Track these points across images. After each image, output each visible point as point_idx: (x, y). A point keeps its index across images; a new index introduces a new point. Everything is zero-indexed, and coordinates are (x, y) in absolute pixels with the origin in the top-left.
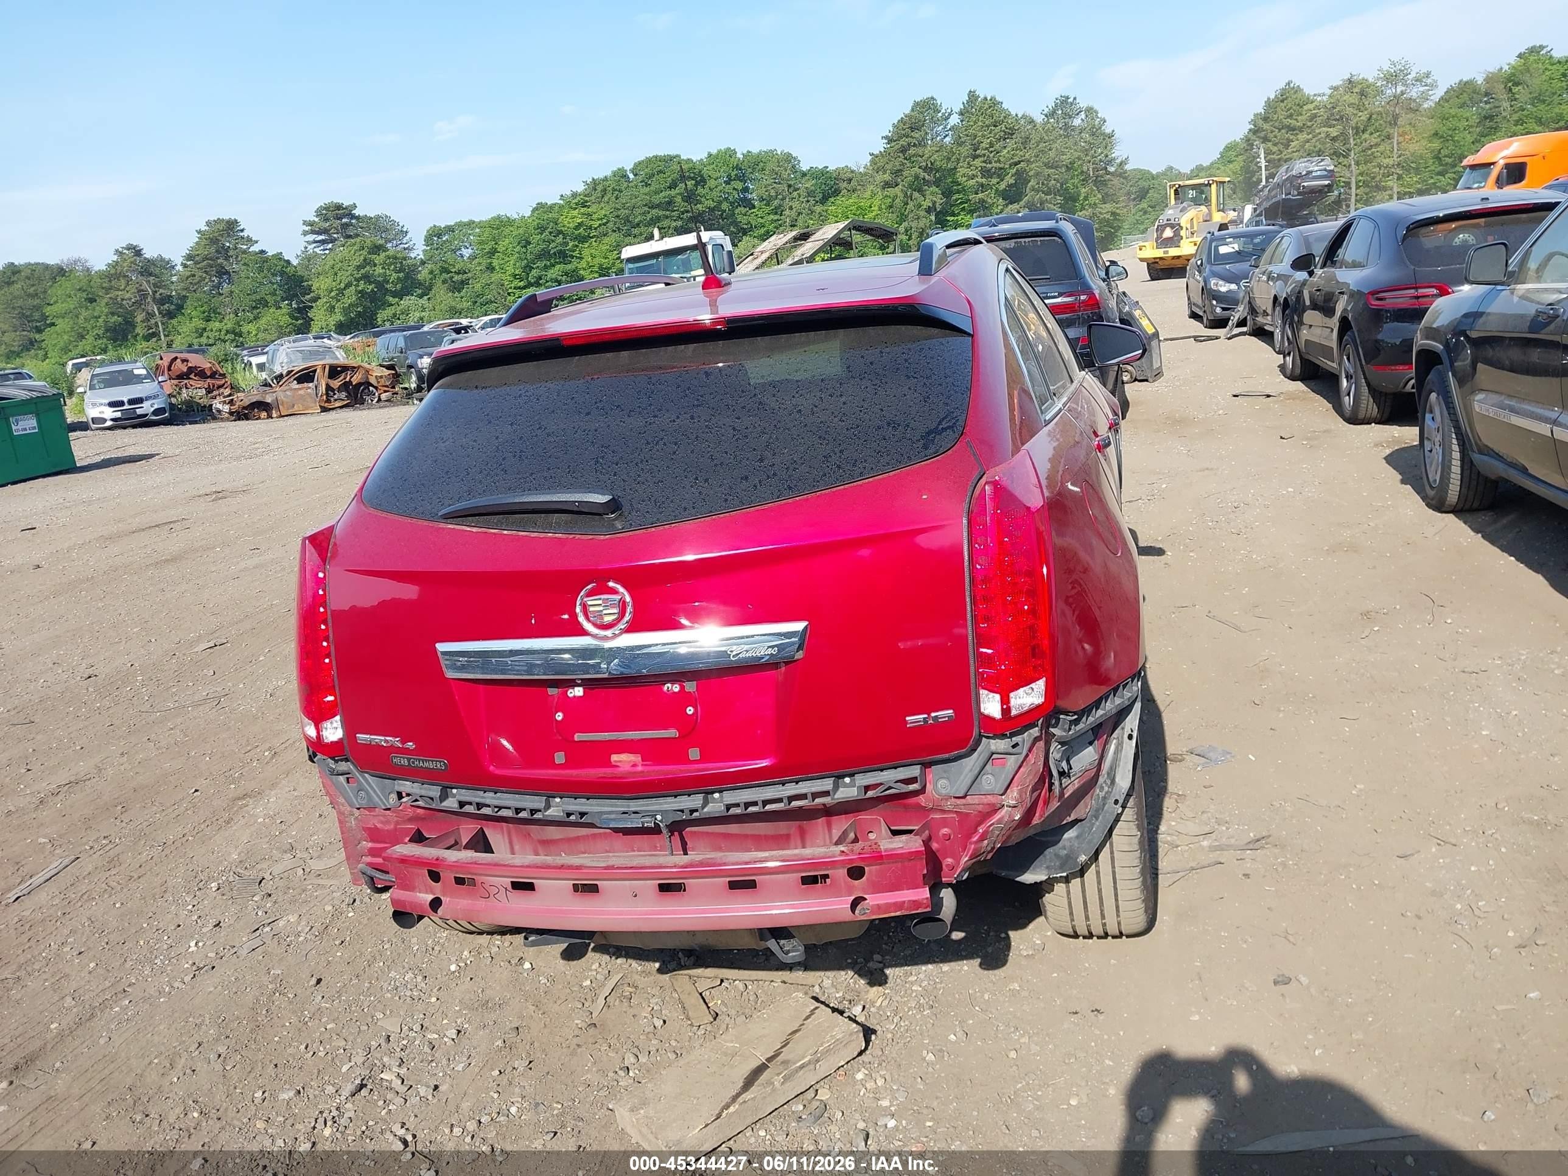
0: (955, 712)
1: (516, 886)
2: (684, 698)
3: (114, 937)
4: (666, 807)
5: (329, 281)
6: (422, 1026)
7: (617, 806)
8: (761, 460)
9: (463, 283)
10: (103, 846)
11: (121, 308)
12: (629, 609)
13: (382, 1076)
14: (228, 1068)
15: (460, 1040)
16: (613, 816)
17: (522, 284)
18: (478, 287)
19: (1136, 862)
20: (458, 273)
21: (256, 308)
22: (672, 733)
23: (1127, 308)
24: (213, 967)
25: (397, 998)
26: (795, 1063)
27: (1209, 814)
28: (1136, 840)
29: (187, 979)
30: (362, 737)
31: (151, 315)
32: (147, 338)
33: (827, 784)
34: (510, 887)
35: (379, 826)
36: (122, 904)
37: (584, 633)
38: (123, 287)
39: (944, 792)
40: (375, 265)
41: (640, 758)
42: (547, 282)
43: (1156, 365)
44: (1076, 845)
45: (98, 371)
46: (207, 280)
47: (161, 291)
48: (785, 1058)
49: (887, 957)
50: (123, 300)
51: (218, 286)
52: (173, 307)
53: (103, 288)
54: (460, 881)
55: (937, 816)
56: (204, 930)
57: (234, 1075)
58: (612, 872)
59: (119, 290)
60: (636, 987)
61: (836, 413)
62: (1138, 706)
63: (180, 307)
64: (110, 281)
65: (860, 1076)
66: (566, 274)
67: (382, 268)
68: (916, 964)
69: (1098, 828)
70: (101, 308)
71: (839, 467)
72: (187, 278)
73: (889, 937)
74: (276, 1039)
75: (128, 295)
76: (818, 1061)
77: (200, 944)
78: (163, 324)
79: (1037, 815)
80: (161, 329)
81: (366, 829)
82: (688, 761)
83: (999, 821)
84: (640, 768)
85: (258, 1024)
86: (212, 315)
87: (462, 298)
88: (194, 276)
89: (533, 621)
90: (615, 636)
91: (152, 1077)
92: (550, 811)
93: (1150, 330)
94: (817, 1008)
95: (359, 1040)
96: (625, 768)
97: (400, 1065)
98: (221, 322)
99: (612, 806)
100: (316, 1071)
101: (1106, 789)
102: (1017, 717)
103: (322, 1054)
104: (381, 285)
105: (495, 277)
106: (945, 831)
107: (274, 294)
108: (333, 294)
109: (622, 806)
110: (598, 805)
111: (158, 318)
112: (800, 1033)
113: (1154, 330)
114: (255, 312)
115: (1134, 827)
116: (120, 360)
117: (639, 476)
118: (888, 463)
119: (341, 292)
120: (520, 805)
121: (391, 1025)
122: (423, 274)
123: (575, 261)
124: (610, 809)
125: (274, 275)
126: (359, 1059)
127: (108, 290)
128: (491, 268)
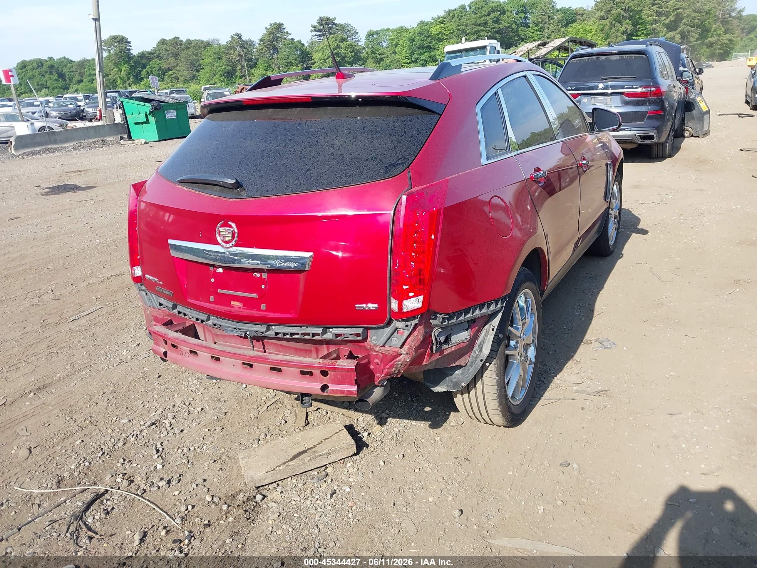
0: (378, 305)
1: (191, 352)
2: (261, 281)
3: (98, 343)
4: (251, 329)
5: (320, 55)
6: (190, 403)
7: (232, 324)
8: (308, 171)
9: (381, 59)
10: (114, 304)
11: (231, 63)
12: (236, 236)
13: (164, 421)
14: (109, 405)
15: (201, 413)
16: (230, 329)
17: (408, 61)
18: (388, 61)
19: (495, 391)
20: (380, 54)
21: (287, 66)
22: (255, 296)
23: (693, 96)
24: (127, 362)
25: (186, 390)
26: (318, 453)
27: (586, 374)
28: (495, 381)
29: (115, 365)
30: (147, 276)
31: (243, 67)
32: (241, 77)
33: (319, 330)
34: (189, 352)
35: (157, 316)
36: (108, 329)
37: (218, 244)
38: (232, 53)
39: (374, 342)
40: (342, 49)
41: (242, 305)
42: (421, 61)
43: (705, 128)
44: (461, 377)
45: (210, 92)
46: (268, 51)
47: (248, 56)
48: (315, 450)
49: (392, 413)
50: (232, 59)
51: (272, 55)
52: (253, 63)
53: (224, 53)
54: (173, 346)
55: (374, 353)
56: (132, 346)
57: (110, 408)
58: (225, 353)
59: (231, 54)
60: (283, 404)
61: (350, 150)
62: (500, 315)
63: (256, 64)
64: (228, 50)
65: (349, 465)
66: (430, 57)
67: (345, 50)
68: (403, 418)
69: (472, 371)
70: (223, 62)
71: (341, 178)
72: (260, 50)
73: (398, 403)
74: (133, 397)
75: (234, 57)
76: (329, 454)
77: (128, 352)
78: (248, 71)
79: (425, 360)
80: (247, 73)
81: (153, 316)
82: (259, 309)
83: (399, 361)
84: (241, 310)
85: (129, 389)
86: (269, 68)
87: (380, 67)
88: (262, 49)
89: (201, 235)
90: (231, 247)
91: (81, 404)
92: (209, 322)
93: (705, 109)
94: (343, 430)
95: (163, 404)
96: (236, 309)
97: (173, 419)
98: (272, 71)
99: (230, 324)
100: (140, 414)
101: (477, 353)
102: (406, 312)
103: (146, 407)
104: (343, 58)
105: (397, 57)
106: (376, 361)
107: (295, 60)
108: (321, 61)
109: (234, 325)
110: (225, 323)
111: (246, 68)
112: (329, 440)
113: (707, 109)
114: (287, 68)
115: (495, 374)
116: (219, 88)
117: (254, 172)
118: (364, 179)
119: (325, 60)
120: (198, 317)
121: (178, 401)
122: (363, 55)
123: (435, 51)
124: (229, 325)
125: (297, 51)
126: (159, 412)
127: (227, 54)
128: (395, 53)
